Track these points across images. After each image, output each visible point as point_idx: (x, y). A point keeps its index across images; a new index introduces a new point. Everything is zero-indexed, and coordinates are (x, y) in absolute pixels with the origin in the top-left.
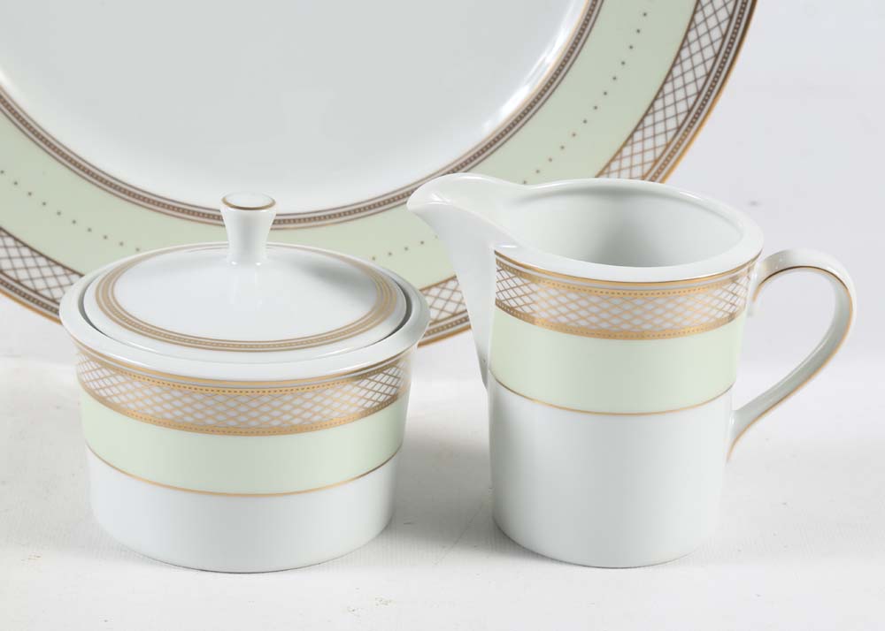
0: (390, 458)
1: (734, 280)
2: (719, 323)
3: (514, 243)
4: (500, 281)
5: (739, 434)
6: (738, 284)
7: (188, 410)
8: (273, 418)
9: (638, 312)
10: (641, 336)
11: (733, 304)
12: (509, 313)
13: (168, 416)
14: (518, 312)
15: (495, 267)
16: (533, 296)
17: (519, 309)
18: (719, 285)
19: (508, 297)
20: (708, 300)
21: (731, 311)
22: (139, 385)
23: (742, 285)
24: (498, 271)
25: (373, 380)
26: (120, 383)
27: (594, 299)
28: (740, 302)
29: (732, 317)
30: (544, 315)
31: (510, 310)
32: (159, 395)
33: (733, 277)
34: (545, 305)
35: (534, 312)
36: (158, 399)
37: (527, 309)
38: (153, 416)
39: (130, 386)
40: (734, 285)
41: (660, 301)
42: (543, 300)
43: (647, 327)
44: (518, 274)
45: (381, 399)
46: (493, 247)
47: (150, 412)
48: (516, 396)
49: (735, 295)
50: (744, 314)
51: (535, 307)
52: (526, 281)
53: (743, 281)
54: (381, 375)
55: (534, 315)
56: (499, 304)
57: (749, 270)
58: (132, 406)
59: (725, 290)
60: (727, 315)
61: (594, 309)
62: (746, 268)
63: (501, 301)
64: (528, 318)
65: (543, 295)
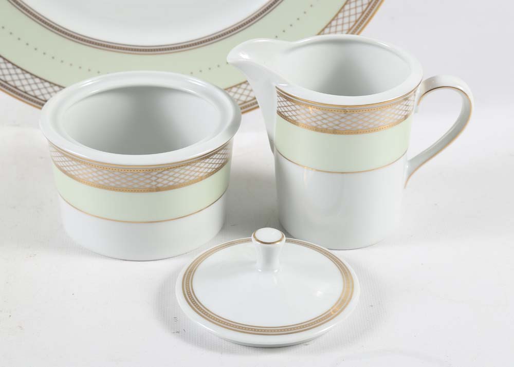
0: (222, 196)
1: (406, 99)
2: (399, 122)
3: (286, 83)
4: (279, 102)
5: (410, 174)
6: (409, 100)
7: (112, 180)
8: (158, 183)
9: (355, 120)
10: (357, 132)
11: (406, 111)
12: (284, 119)
13: (101, 183)
14: (288, 119)
15: (276, 94)
16: (297, 112)
17: (290, 118)
18: (399, 103)
19: (283, 110)
20: (393, 111)
21: (405, 114)
22: (84, 167)
23: (411, 100)
24: (278, 96)
25: (212, 158)
26: (74, 165)
27: (330, 114)
28: (410, 109)
29: (406, 117)
30: (304, 122)
31: (285, 118)
32: (96, 172)
33: (406, 98)
34: (304, 117)
35: (298, 120)
36: (95, 174)
37: (294, 118)
38: (93, 182)
39: (79, 167)
40: (407, 101)
41: (367, 114)
42: (302, 114)
43: (360, 127)
44: (288, 99)
45: (217, 167)
46: (274, 85)
47: (91, 180)
48: (290, 162)
49: (408, 106)
50: (413, 113)
51: (298, 117)
52: (293, 104)
53: (412, 98)
54: (216, 155)
55: (298, 121)
56: (279, 113)
57: (415, 92)
58: (81, 177)
59: (403, 104)
60: (403, 117)
61: (331, 119)
62: (413, 92)
63: (280, 112)
64: (294, 122)
65: (303, 111)
